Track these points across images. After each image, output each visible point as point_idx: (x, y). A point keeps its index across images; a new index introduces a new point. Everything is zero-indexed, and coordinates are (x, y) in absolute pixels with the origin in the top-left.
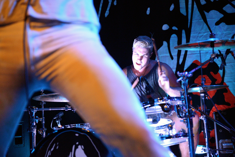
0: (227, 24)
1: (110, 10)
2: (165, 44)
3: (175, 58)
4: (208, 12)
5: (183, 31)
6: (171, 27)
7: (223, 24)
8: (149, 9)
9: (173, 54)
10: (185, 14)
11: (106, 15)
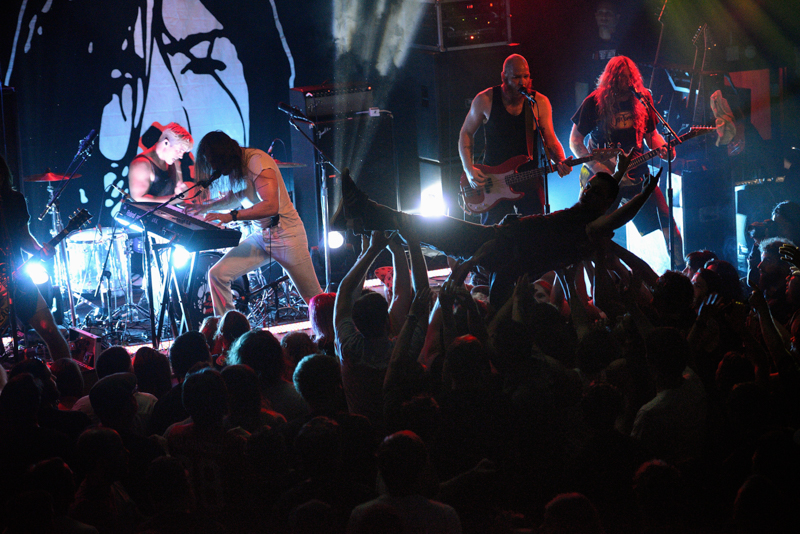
0: (196, 72)
1: (32, 42)
2: (115, 97)
3: (129, 118)
4: (173, 55)
5: (140, 81)
6: (123, 74)
7: (190, 72)
8: (91, 44)
9: (126, 114)
10: (142, 56)
11: (27, 48)
